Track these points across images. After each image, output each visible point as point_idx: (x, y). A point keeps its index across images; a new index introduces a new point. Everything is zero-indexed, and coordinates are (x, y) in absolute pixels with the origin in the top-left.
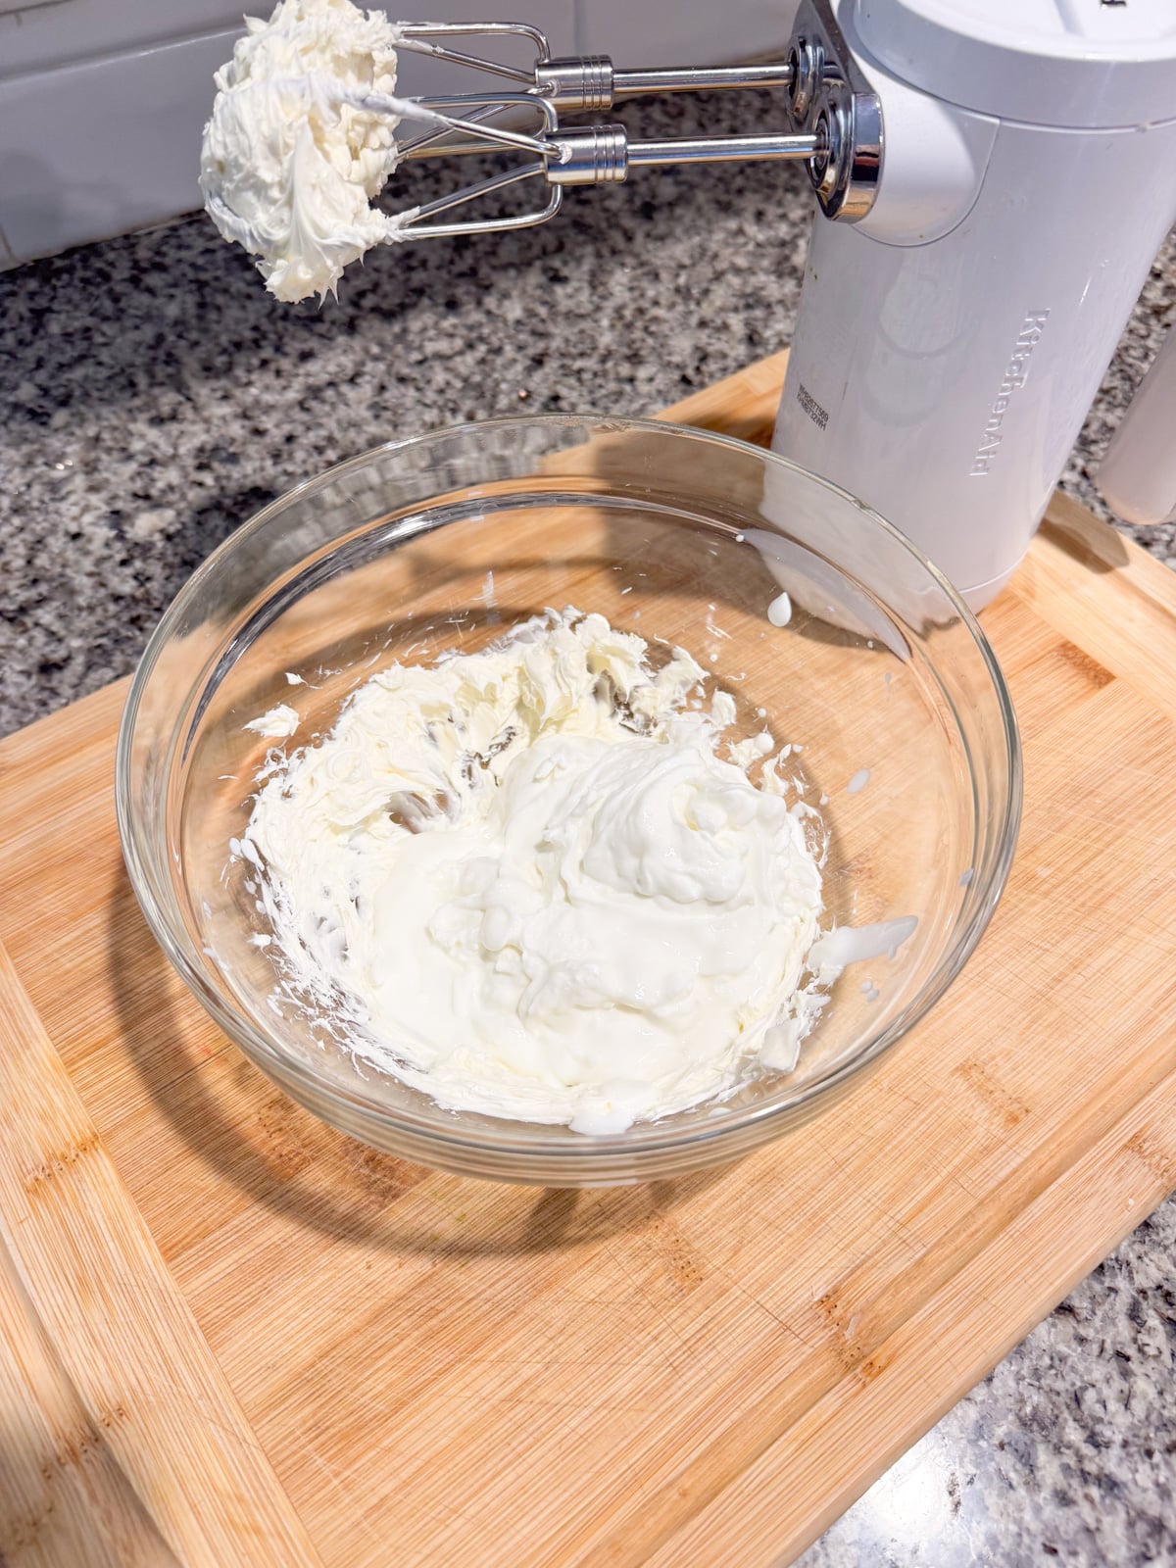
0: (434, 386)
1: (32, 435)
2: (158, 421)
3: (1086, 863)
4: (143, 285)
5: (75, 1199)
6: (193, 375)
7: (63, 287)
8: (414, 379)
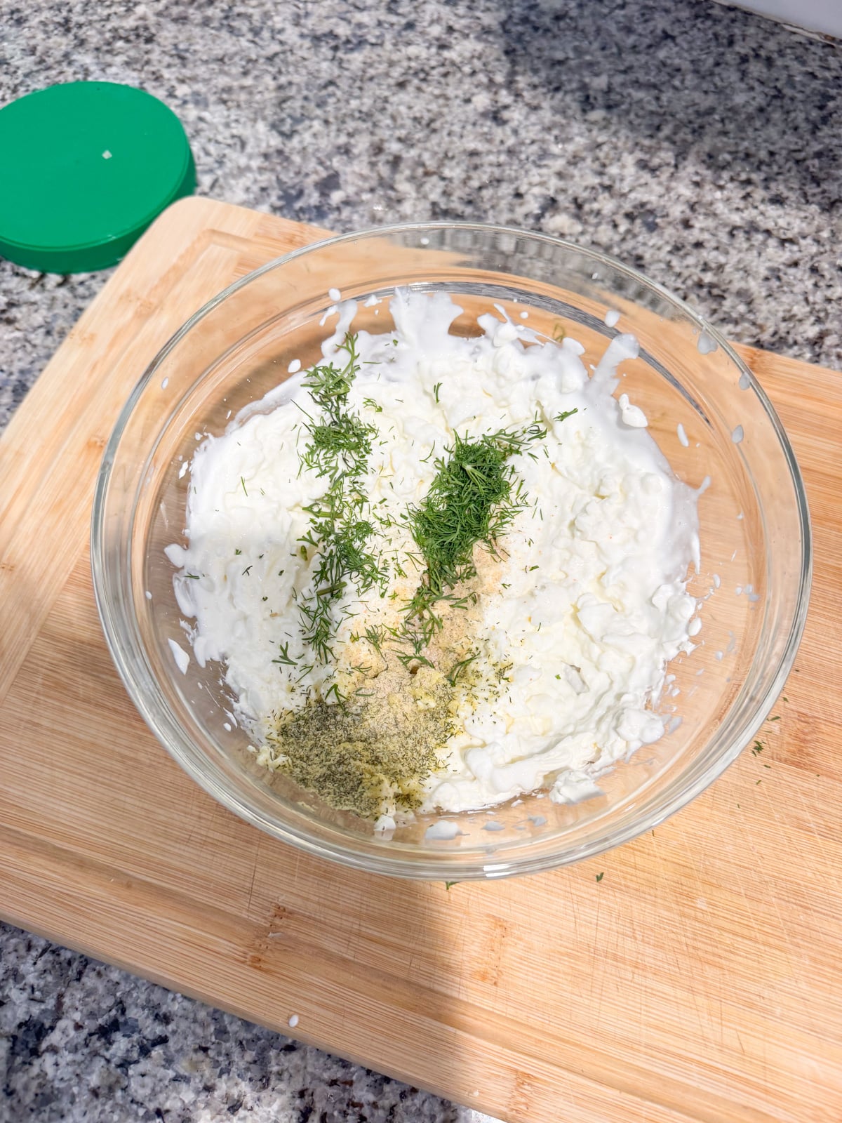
0: (829, 293)
1: (570, 112)
2: (643, 165)
4: (743, 67)
6: (698, 152)
7: (699, 29)
8: (823, 276)
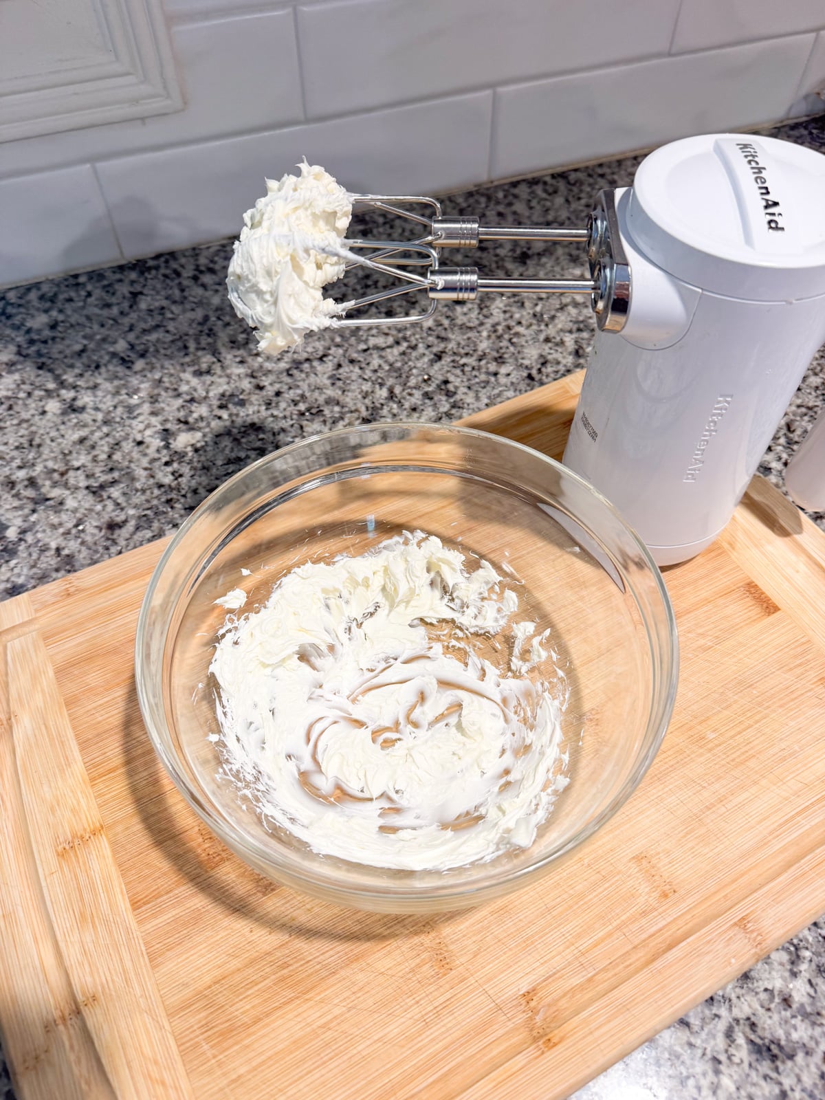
0: (371, 367)
1: (121, 374)
2: (199, 373)
3: (739, 733)
4: (200, 282)
5: (84, 864)
6: (224, 345)
7: (152, 279)
8: (359, 361)
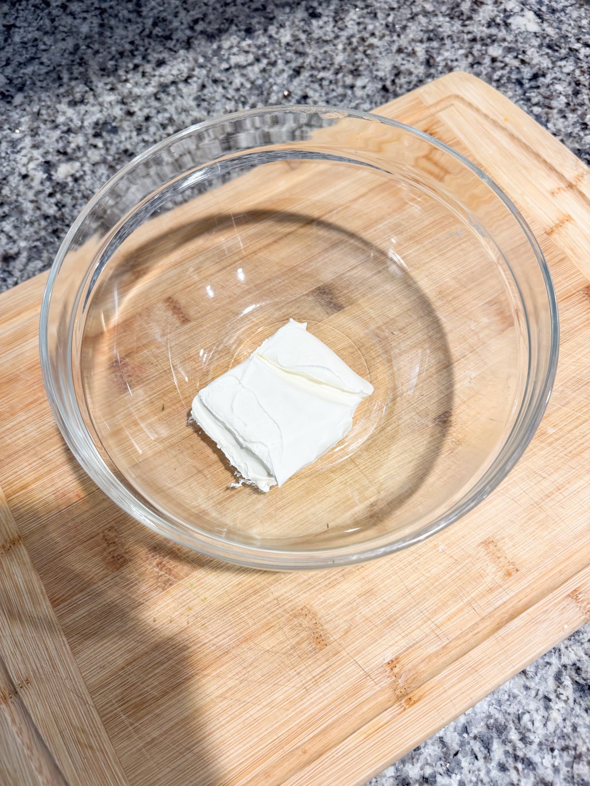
0: (234, 86)
2: (73, 104)
4: (68, 11)
5: (9, 570)
6: (94, 73)
7: (23, 10)
8: (222, 81)
